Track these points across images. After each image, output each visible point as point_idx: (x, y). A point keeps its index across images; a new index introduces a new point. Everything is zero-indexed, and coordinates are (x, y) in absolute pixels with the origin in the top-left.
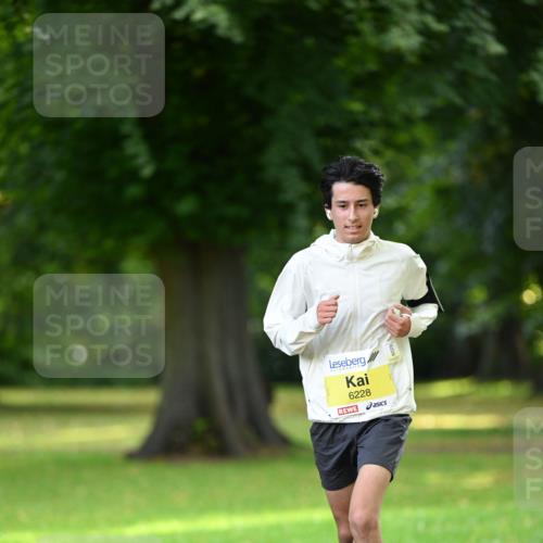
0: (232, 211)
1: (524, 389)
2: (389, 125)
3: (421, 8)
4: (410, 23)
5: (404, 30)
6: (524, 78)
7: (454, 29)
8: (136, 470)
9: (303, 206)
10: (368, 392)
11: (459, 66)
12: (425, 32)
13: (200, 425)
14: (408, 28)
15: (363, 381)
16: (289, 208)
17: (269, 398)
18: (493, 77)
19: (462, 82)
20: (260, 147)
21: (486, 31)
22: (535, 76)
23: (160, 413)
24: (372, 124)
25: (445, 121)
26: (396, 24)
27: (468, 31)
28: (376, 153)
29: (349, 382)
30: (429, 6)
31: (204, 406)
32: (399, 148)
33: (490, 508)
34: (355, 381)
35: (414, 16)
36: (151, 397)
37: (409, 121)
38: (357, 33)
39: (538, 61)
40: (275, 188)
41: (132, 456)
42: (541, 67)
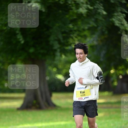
0: (42, 51)
1: (111, 93)
2: (79, 31)
3: (87, 3)
4: (84, 7)
5: (83, 8)
6: (111, 20)
7: (94, 8)
8: (19, 112)
9: (59, 50)
10: (85, 95)
11: (95, 17)
12: (88, 9)
13: (35, 102)
14: (84, 8)
15: (84, 92)
16: (55, 50)
17: (51, 95)
18: (103, 20)
19: (96, 21)
20: (49, 36)
21: (102, 9)
22: (114, 19)
23: (25, 99)
24: (75, 31)
25: (92, 30)
26: (81, 7)
27: (98, 9)
28: (76, 37)
29: (81, 92)
30: (89, 3)
31: (36, 97)
32: (81, 36)
33: (103, 121)
34: (82, 92)
35: (85, 5)
36: (23, 95)
37: (84, 30)
38: (72, 9)
39: (114, 16)
40: (52, 46)
41: (19, 109)
42: (115, 17)
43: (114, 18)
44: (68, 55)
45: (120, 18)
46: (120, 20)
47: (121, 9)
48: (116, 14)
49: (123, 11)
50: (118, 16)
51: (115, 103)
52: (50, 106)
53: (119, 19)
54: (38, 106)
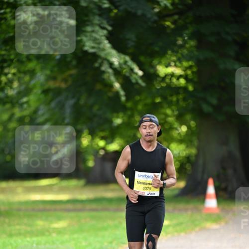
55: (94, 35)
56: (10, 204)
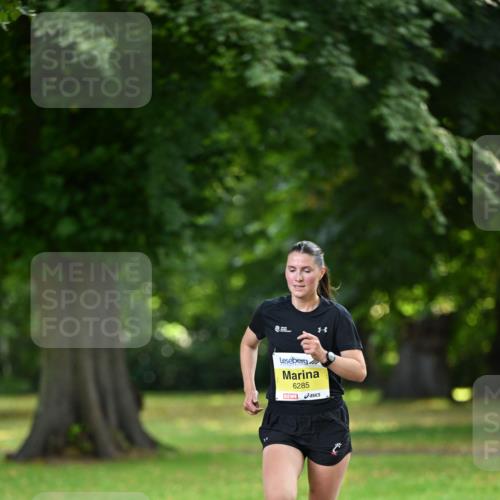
0: (107, 234)
1: (373, 397)
3: (281, 48)
4: (272, 60)
5: (265, 65)
6: (375, 113)
8: (15, 471)
12: (284, 66)
13: (76, 429)
14: (271, 66)
17: (139, 404)
22: (385, 111)
23: (37, 417)
28: (238, 179)
30: (287, 44)
31: (79, 412)
35: (273, 53)
36: (30, 403)
39: (388, 97)
41: (11, 458)
42: (392, 103)
43: (388, 106)
44: (209, 246)
45: (410, 105)
46: (408, 115)
47: (412, 69)
48: (393, 90)
49: (420, 78)
50: (402, 96)
51: (391, 434)
52: (136, 444)
53: (407, 109)
54: (87, 445)
55: (405, 102)
56: (231, 439)
